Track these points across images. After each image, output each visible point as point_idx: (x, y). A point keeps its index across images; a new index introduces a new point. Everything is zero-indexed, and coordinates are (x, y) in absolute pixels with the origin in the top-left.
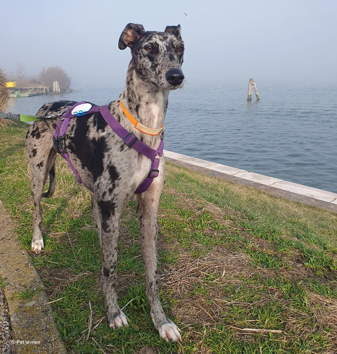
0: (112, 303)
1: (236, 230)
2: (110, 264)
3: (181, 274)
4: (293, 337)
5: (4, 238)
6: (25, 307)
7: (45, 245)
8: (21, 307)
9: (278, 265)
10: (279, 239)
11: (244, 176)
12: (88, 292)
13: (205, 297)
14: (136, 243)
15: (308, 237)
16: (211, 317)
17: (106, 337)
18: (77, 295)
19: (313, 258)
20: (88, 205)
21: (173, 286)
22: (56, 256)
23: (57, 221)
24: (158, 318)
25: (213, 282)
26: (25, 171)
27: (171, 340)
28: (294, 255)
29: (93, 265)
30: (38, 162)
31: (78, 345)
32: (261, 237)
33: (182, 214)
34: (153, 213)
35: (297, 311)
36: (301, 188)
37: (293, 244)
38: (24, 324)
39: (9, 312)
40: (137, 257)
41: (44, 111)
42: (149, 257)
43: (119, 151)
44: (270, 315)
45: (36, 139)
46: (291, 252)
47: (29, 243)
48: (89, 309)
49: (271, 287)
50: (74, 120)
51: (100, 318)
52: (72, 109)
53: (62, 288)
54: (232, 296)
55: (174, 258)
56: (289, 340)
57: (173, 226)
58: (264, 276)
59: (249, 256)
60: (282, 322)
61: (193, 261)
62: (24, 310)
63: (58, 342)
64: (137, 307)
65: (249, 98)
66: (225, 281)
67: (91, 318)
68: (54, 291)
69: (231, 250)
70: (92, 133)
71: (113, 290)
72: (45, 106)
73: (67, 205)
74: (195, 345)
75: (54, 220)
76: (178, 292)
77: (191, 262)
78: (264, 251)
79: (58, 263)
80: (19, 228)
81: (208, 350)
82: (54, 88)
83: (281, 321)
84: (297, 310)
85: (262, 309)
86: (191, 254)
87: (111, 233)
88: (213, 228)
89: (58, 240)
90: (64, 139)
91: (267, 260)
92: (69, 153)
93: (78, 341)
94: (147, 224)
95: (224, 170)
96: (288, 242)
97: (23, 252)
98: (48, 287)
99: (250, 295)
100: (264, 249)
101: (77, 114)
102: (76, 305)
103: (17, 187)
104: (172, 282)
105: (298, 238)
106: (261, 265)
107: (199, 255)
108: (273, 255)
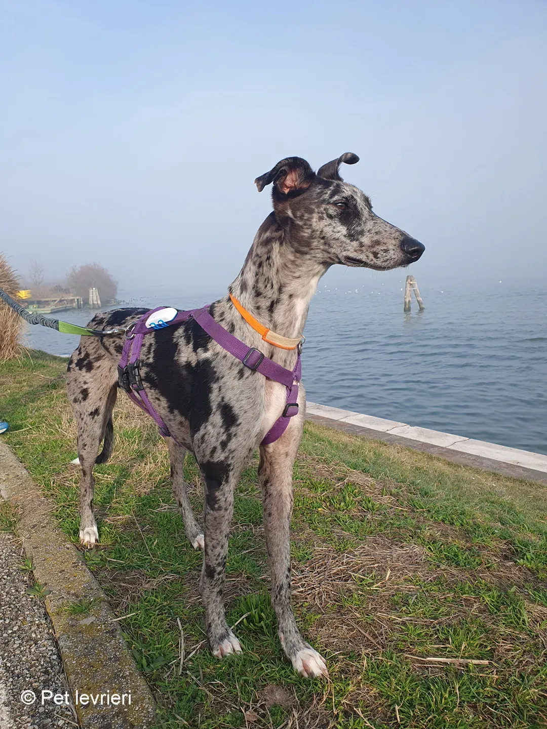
0: (216, 618)
1: (402, 510)
2: (217, 560)
3: (319, 577)
4: (508, 669)
5: (36, 525)
6: (80, 625)
7: (100, 535)
8: (73, 626)
9: (475, 563)
10: (472, 524)
11: (403, 432)
12: (174, 604)
13: (361, 611)
14: (244, 531)
15: (518, 523)
16: (373, 641)
17: (209, 670)
18: (157, 608)
19: (531, 553)
20: (162, 474)
21: (308, 595)
22: (120, 551)
23: (116, 499)
24: (291, 641)
25: (372, 588)
26: (58, 424)
27: (311, 674)
28: (500, 548)
29: (179, 564)
30: (92, 409)
31: (167, 682)
32: (443, 521)
33: (313, 487)
34: (286, 476)
35: (511, 632)
36: (498, 451)
37: (496, 531)
38: (80, 651)
39: (55, 633)
40: (247, 551)
41: (97, 325)
42: (278, 546)
43: (236, 379)
44: (467, 638)
45: (86, 372)
46: (494, 543)
47: (76, 532)
48: (178, 630)
49: (467, 595)
50: (150, 335)
51: (197, 642)
52: (146, 320)
53: (133, 599)
54: (404, 608)
55: (307, 553)
56: (501, 675)
57: (300, 504)
58: (453, 579)
59: (426, 550)
60: (489, 648)
61: (336, 557)
62: (78, 629)
63: (136, 676)
64: (254, 625)
65: (407, 306)
66: (391, 587)
67: (182, 643)
68: (122, 603)
69: (397, 541)
70: (184, 355)
71: (219, 599)
72: (99, 318)
73: (129, 475)
74: (350, 682)
75: (111, 499)
76: (316, 604)
77: (334, 558)
78: (449, 541)
79: (123, 562)
80: (58, 511)
81: (372, 690)
82: (91, 299)
83: (486, 647)
84: (511, 630)
85: (454, 629)
86: (332, 546)
87: (222, 512)
88: (364, 507)
89: (119, 528)
90: (138, 367)
91: (456, 555)
92: (147, 390)
93: (166, 676)
94: (275, 493)
95: (370, 423)
96: (488, 529)
97: (69, 546)
98: (111, 597)
99: (432, 607)
100: (450, 539)
101: (156, 327)
102: (157, 623)
103: (48, 450)
104: (307, 589)
105: (503, 524)
106: (447, 563)
107: (346, 548)
108: (465, 548)
